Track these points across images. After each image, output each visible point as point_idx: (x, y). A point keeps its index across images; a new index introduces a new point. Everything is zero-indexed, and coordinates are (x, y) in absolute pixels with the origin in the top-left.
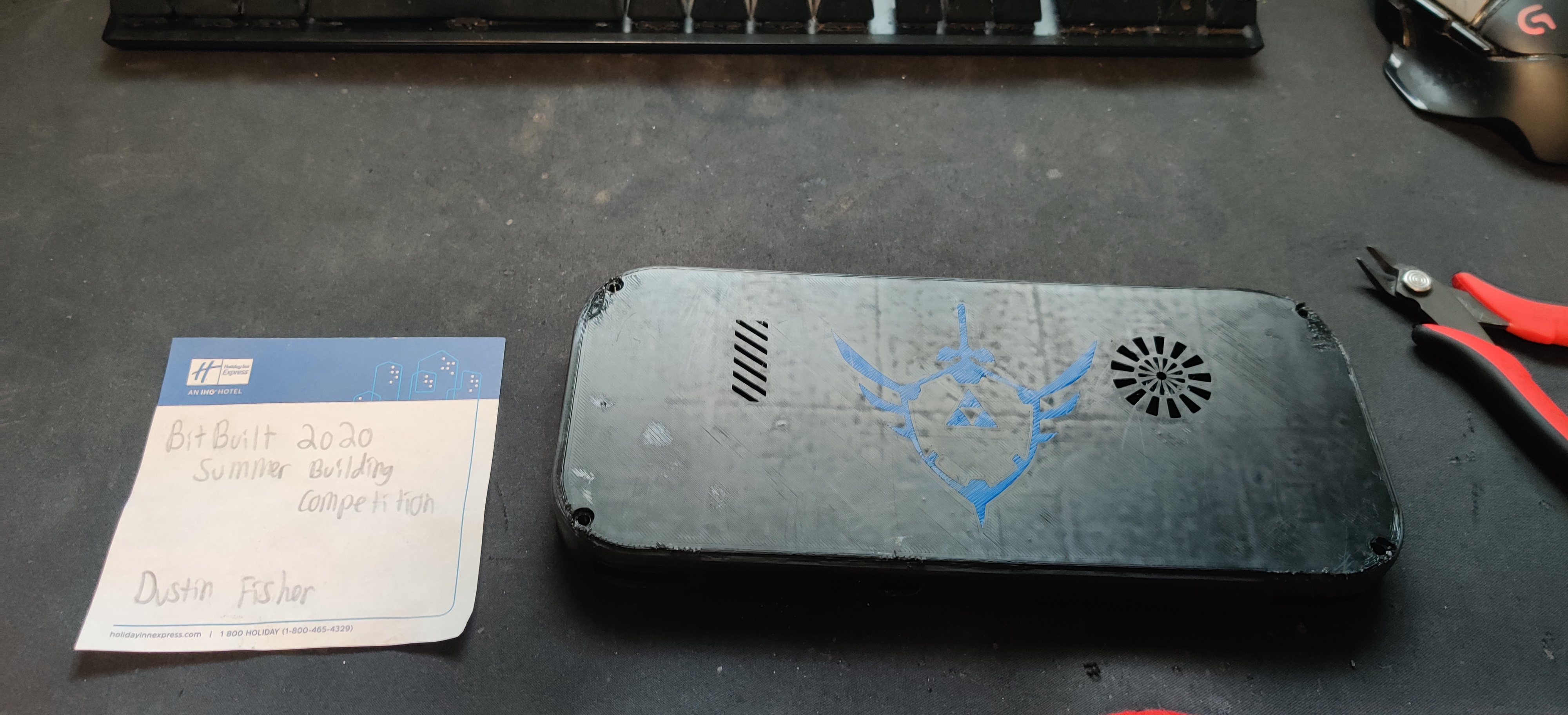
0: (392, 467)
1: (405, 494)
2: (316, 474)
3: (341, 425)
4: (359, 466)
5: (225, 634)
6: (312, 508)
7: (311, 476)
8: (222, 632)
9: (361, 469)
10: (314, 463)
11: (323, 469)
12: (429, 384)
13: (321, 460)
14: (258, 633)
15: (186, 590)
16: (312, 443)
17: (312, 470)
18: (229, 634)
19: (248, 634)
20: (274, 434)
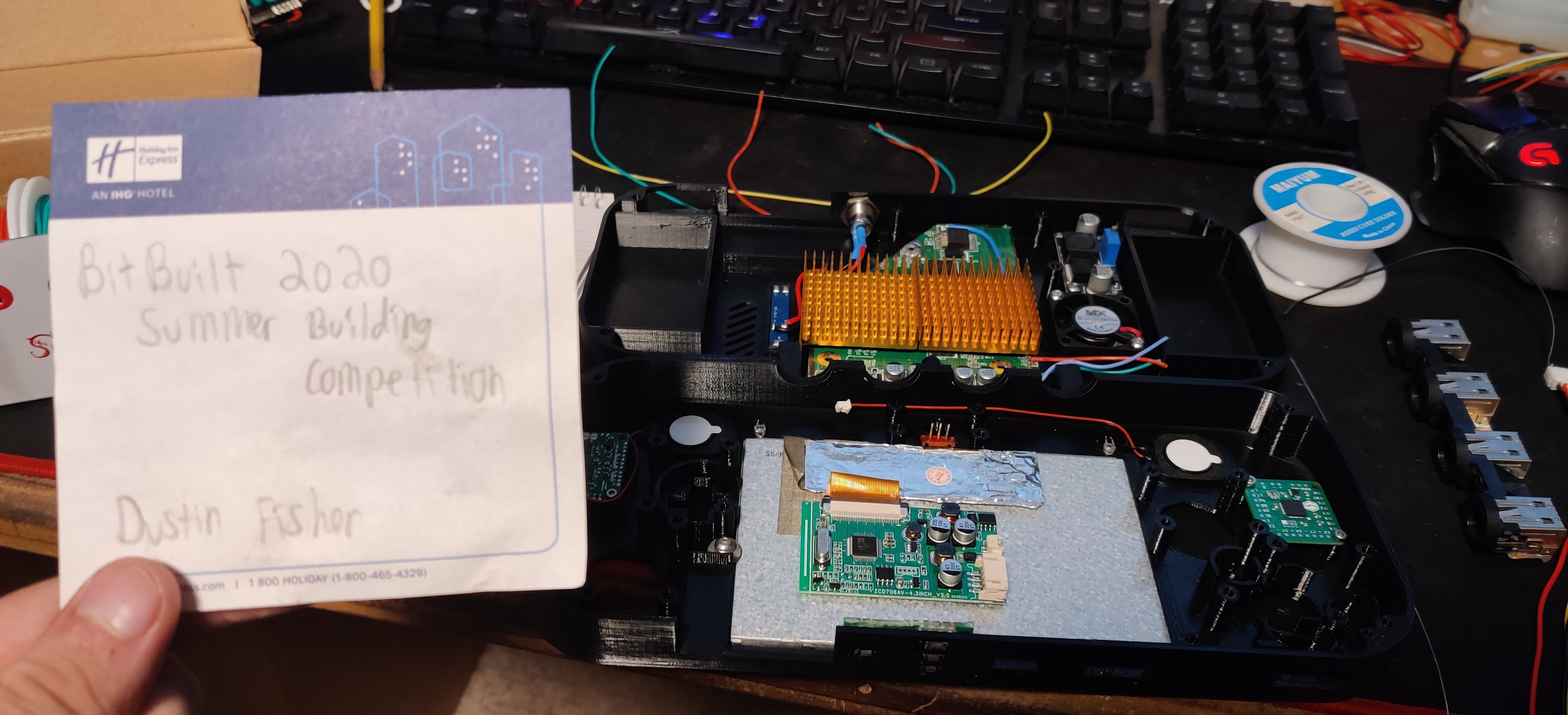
0: (429, 321)
1: (458, 366)
2: (319, 332)
3: (340, 249)
4: (379, 319)
5: (256, 583)
6: (327, 387)
7: (313, 336)
8: (251, 581)
9: (383, 323)
10: (312, 315)
11: (327, 324)
12: (461, 174)
13: (321, 310)
14: (299, 580)
15: (185, 519)
16: (301, 281)
17: (312, 326)
18: (261, 582)
19: (287, 584)
20: (239, 266)
